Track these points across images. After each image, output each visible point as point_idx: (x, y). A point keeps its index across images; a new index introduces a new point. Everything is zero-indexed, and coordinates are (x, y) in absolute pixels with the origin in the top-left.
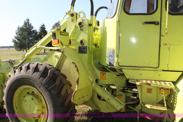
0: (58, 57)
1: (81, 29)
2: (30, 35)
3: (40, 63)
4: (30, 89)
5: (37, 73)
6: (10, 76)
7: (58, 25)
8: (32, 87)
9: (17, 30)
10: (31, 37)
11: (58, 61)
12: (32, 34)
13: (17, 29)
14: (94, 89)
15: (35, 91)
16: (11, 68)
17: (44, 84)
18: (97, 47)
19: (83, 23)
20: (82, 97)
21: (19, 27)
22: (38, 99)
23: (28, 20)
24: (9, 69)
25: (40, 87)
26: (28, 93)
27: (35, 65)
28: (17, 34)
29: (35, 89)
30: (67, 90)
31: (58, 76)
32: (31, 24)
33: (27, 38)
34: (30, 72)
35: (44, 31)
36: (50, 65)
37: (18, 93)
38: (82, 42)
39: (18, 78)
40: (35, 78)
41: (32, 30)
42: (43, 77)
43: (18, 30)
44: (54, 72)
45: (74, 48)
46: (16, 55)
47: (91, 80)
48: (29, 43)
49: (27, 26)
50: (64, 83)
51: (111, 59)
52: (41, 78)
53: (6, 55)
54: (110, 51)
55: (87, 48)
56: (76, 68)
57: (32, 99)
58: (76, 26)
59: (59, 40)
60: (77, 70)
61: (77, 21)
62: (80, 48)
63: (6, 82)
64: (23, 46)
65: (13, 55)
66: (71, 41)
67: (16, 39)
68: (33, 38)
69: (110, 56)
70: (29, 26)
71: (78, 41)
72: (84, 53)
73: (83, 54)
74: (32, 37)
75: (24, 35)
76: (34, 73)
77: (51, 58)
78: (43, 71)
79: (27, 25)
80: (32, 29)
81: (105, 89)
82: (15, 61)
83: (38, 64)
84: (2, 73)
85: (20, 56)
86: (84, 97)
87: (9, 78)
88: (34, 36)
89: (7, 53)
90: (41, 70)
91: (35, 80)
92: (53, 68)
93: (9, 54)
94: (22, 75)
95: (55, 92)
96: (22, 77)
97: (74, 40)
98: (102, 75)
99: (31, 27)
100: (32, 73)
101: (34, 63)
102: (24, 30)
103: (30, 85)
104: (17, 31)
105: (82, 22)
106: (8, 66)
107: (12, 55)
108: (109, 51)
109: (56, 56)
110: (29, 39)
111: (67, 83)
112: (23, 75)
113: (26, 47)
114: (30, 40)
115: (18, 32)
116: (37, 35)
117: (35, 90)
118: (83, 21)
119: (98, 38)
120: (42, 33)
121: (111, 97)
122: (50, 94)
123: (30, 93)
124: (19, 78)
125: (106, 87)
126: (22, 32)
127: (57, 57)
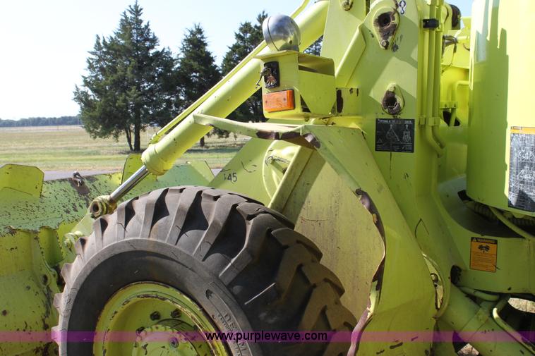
0: (283, 166)
1: (388, 43)
2: (143, 72)
3: (208, 191)
4: (164, 299)
5: (199, 231)
6: (83, 242)
7: (290, 27)
8: (177, 294)
9: (93, 53)
10: (148, 81)
11: (281, 182)
12: (153, 69)
13: (94, 50)
14: (444, 309)
15: (185, 311)
16: (81, 206)
17: (226, 281)
18: (453, 121)
19: (396, 15)
20: (392, 347)
21: (101, 41)
22: (197, 346)
23: (137, 11)
24: (73, 212)
25: (208, 293)
26: (156, 316)
27: (187, 199)
28: (91, 67)
29: (188, 299)
30: (323, 312)
31: (287, 247)
32: (147, 27)
33: (134, 84)
34: (167, 229)
35: (200, 56)
36: (250, 200)
37: (117, 315)
38: (390, 100)
39: (117, 251)
40: (188, 253)
41: (152, 52)
42: (222, 253)
43: (99, 52)
44: (270, 231)
45: (353, 125)
46: (89, 154)
47: (432, 270)
48: (139, 106)
49: (131, 35)
50: (312, 282)
51: (526, 177)
52: (216, 257)
53: (51, 154)
54: (523, 140)
55: (416, 129)
56: (371, 218)
57: (173, 343)
58: (363, 31)
59: (292, 93)
60: (379, 224)
61: (372, 6)
62: (381, 127)
63: (68, 267)
64: (115, 117)
65: (77, 154)
66: (343, 96)
67: (87, 89)
68: (156, 83)
69: (522, 165)
70: (141, 35)
71: (372, 95)
72: (400, 151)
73: (393, 153)
74: (151, 79)
75: (120, 73)
76: (183, 231)
77: (249, 167)
78: (221, 224)
79: (134, 31)
80: (152, 47)
81: (495, 315)
82: (97, 180)
83: (199, 193)
84: (48, 229)
85: (104, 157)
86: (401, 344)
87: (79, 249)
88: (160, 75)
89: (54, 146)
90: (215, 223)
91: (187, 264)
92: (265, 212)
93: (61, 151)
94: (134, 240)
95: (275, 318)
96: (132, 249)
97: (355, 92)
98: (481, 247)
99: (147, 39)
100: (178, 231)
101: (181, 191)
102: (119, 51)
103: (167, 284)
104: (94, 57)
105: (392, 11)
106: (67, 200)
107: (72, 154)
108: (520, 143)
109: (274, 160)
110: (138, 88)
111: (326, 280)
112: (139, 238)
113: (128, 121)
114: (144, 94)
115: (98, 62)
116: (171, 72)
117: (187, 307)
118: (397, 5)
119: (457, 85)
120: (192, 62)
121: (523, 353)
122: (251, 323)
123: (162, 318)
124: (123, 250)
125: (495, 304)
126: (110, 61)
127: (278, 167)
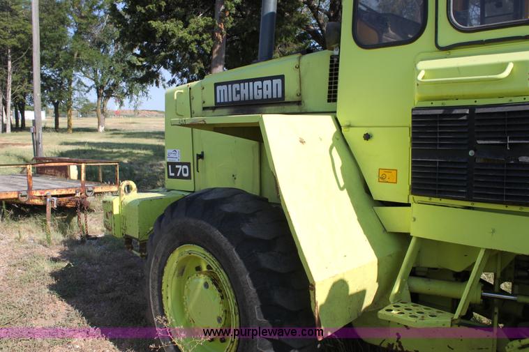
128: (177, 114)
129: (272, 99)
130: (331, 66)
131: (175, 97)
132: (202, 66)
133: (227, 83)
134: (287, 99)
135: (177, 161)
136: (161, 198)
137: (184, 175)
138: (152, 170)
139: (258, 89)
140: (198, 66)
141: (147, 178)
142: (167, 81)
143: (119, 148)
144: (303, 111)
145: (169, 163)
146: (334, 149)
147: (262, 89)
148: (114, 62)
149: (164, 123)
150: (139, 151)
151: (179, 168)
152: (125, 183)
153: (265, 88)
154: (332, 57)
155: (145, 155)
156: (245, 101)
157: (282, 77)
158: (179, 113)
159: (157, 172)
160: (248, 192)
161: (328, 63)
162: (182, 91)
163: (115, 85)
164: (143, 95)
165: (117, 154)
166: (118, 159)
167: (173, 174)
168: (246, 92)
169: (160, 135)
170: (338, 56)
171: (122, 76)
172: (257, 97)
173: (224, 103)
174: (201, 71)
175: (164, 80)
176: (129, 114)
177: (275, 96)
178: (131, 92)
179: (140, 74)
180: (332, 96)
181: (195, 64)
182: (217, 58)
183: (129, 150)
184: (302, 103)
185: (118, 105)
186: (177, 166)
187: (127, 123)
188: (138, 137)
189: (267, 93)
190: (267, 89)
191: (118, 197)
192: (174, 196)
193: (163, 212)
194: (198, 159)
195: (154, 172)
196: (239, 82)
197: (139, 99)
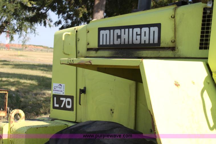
128: (65, 54)
129: (149, 44)
130: (204, 17)
131: (63, 39)
132: (85, 10)
133: (109, 29)
134: (162, 45)
135: (61, 94)
136: (46, 127)
137: (68, 107)
138: (36, 99)
139: (137, 35)
140: (83, 10)
141: (31, 106)
142: (54, 22)
143: (8, 77)
144: (176, 56)
145: (54, 96)
146: (205, 92)
147: (140, 35)
148: (7, 3)
149: (52, 57)
150: (25, 81)
151: (63, 101)
152: (15, 111)
153: (143, 34)
154: (205, 9)
155: (31, 84)
156: (124, 44)
157: (159, 25)
158: (66, 53)
159: (41, 100)
160: (125, 126)
161: (201, 15)
162: (70, 33)
163: (7, 22)
164: (31, 32)
165: (5, 83)
166: (6, 87)
167: (58, 106)
168: (126, 36)
169: (48, 68)
170: (211, 9)
171: (13, 15)
172: (135, 42)
173: (106, 45)
174: (84, 15)
175: (51, 21)
176: (17, 47)
177: (151, 42)
178: (21, 29)
179: (30, 14)
180: (204, 44)
181: (80, 8)
182: (99, 3)
183: (16, 79)
184: (176, 49)
185: (9, 39)
186: (61, 99)
187: (15, 55)
188: (25, 68)
189: (145, 39)
190: (145, 36)
191: (8, 124)
192: (57, 125)
193: (48, 140)
194: (80, 93)
195: (38, 100)
196: (120, 28)
197: (28, 36)
